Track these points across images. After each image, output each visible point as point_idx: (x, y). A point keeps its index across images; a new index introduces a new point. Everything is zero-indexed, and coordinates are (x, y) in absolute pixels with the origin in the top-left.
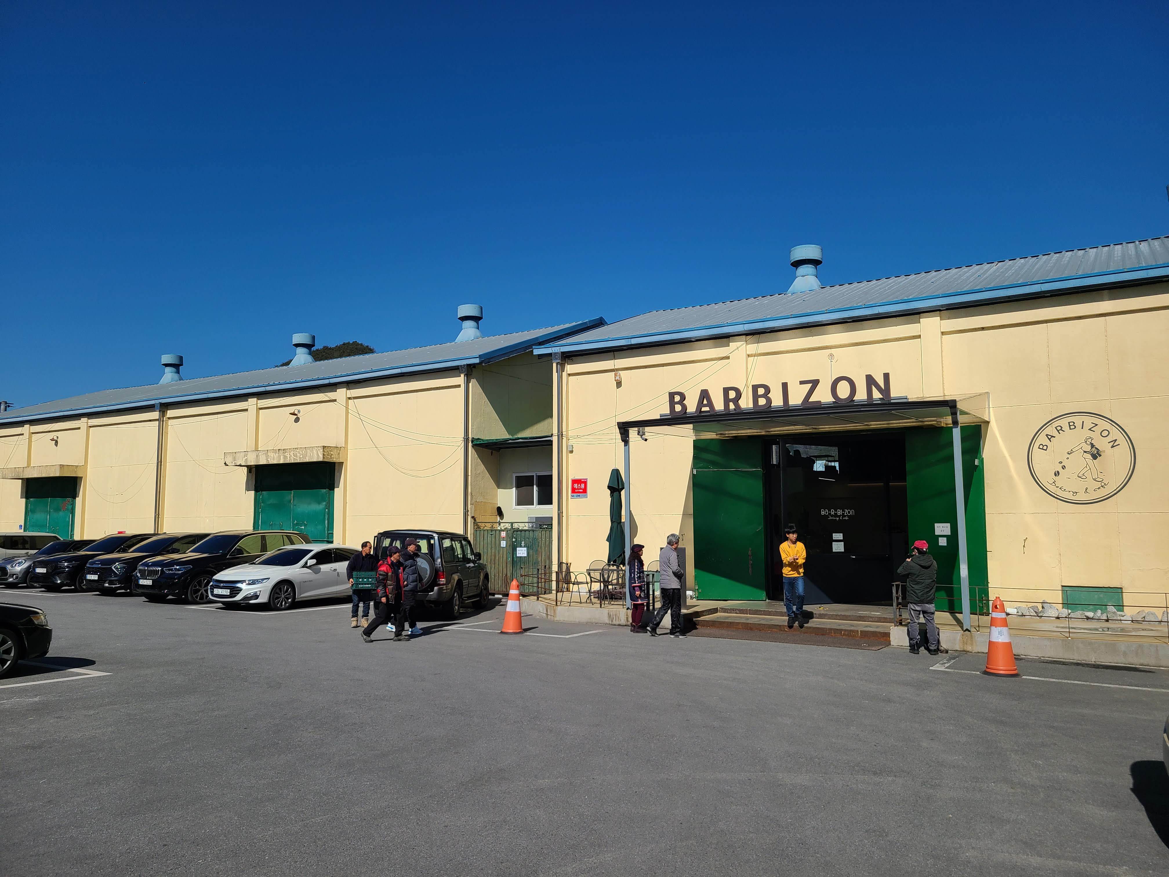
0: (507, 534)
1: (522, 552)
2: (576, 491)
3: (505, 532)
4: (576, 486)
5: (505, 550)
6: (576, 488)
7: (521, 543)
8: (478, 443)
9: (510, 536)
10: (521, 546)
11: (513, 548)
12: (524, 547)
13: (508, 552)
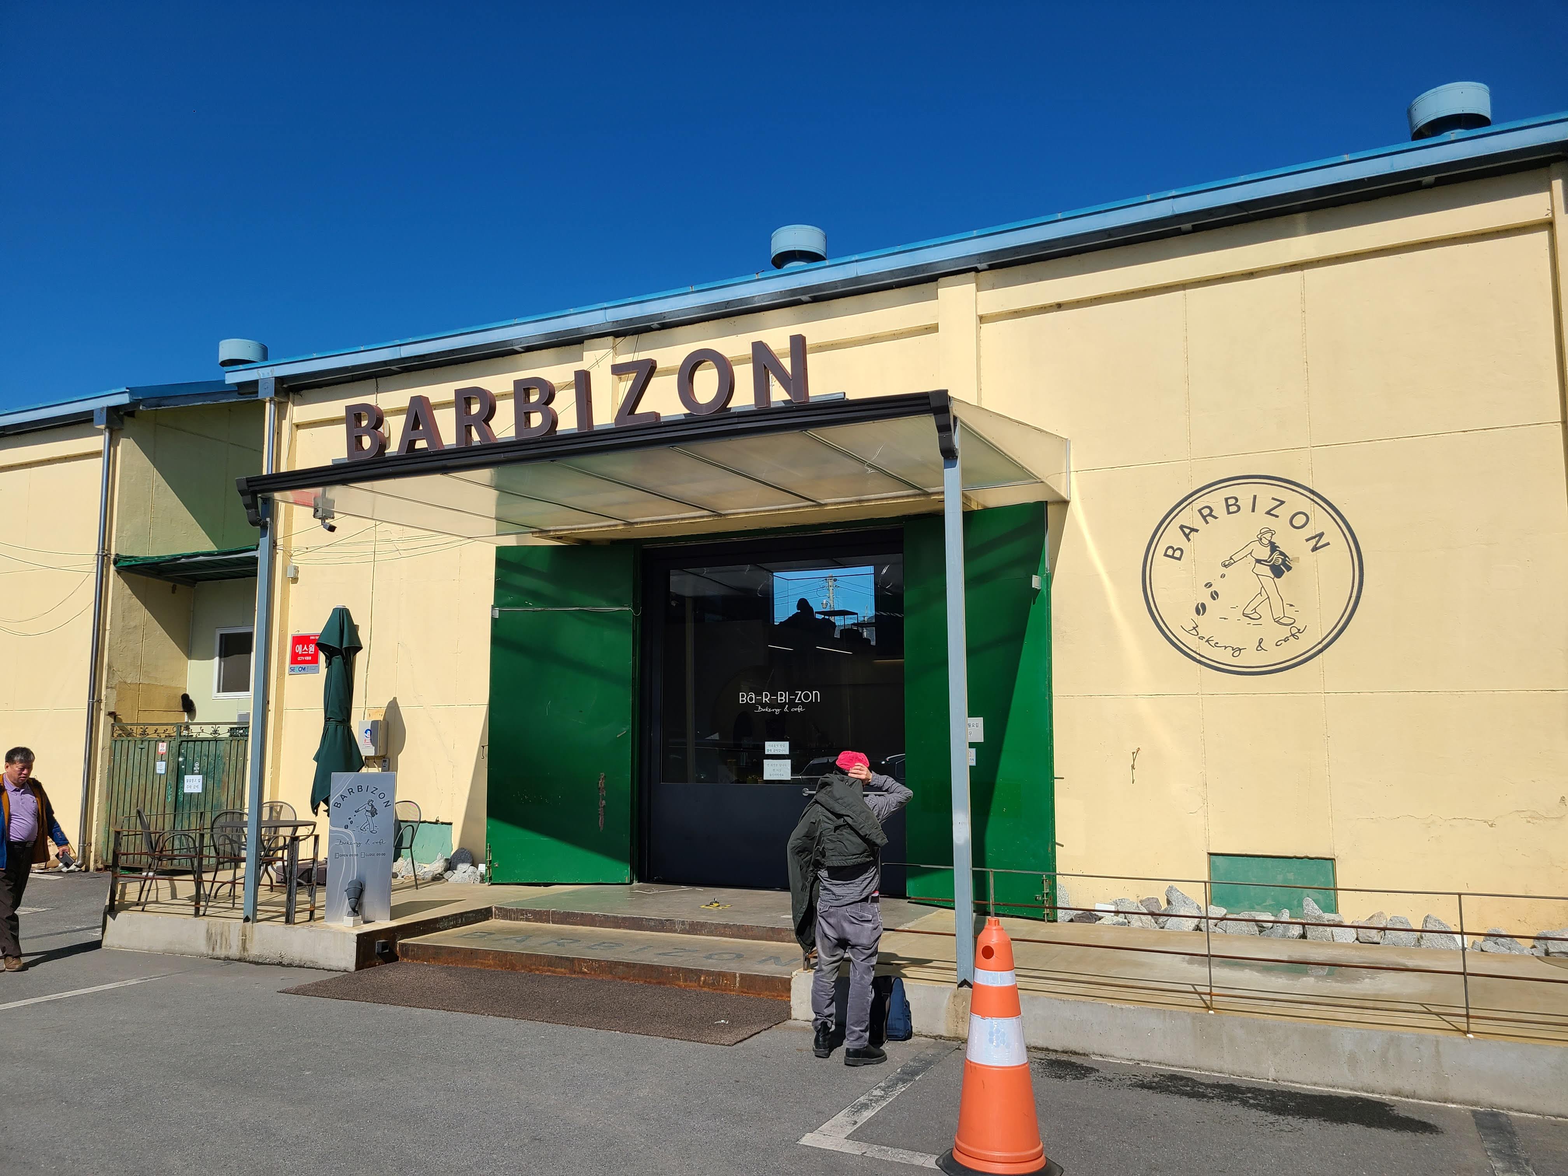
0: (169, 747)
1: (193, 784)
2: (299, 658)
3: (165, 744)
4: (299, 649)
5: (163, 779)
6: (300, 653)
7: (193, 766)
8: (127, 564)
9: (174, 751)
10: (193, 773)
11: (179, 775)
12: (199, 774)
13: (168, 783)
